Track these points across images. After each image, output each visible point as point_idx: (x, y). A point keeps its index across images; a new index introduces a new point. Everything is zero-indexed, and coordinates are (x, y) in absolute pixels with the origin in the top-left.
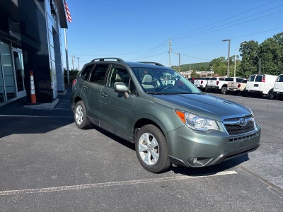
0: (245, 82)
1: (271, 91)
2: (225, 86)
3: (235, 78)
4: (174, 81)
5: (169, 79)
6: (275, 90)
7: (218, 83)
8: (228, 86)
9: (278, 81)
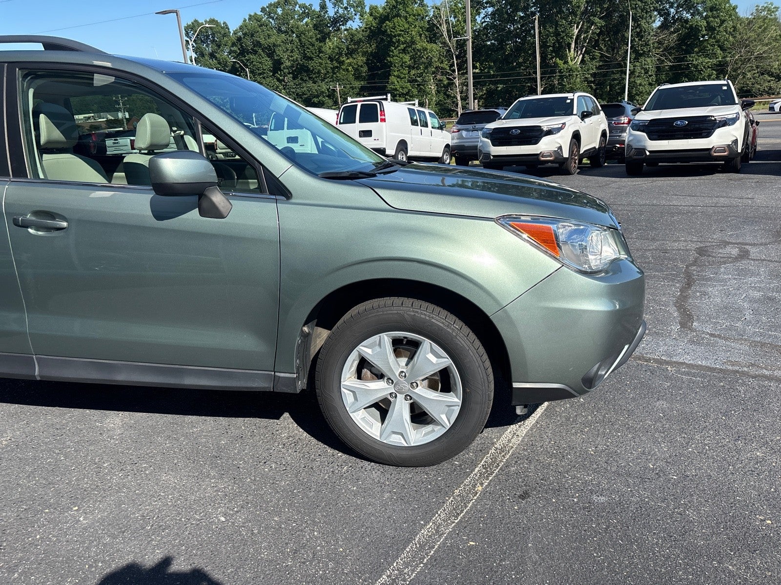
8: (218, 148)
9: (342, 121)
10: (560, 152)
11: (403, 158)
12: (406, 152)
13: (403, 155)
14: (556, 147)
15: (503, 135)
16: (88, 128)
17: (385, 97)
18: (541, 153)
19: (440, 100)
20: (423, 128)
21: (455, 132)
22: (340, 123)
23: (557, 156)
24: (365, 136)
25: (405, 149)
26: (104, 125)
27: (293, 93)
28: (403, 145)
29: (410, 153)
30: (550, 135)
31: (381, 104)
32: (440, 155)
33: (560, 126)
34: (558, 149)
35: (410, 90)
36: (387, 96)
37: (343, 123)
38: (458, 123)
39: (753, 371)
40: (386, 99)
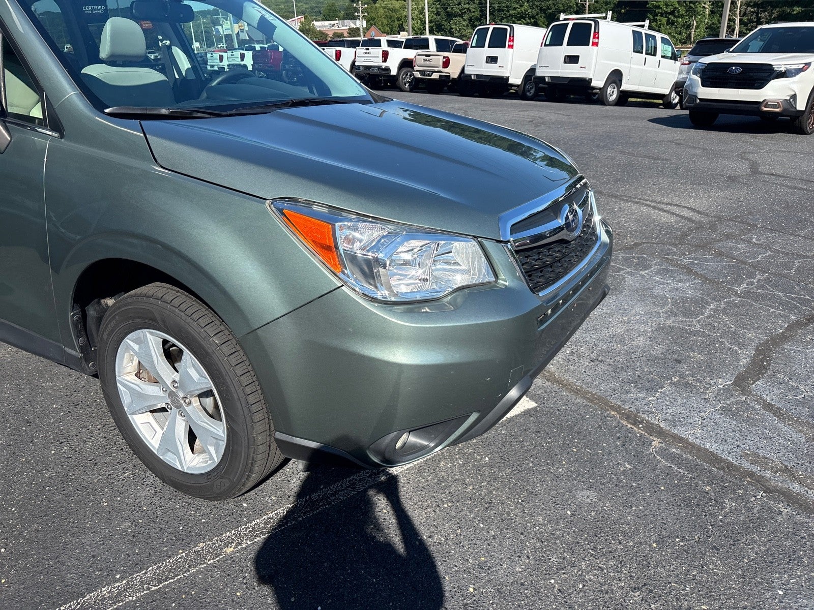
0: (462, 49)
1: (530, 75)
2: (407, 64)
3: (432, 39)
4: (249, 55)
5: (230, 48)
6: (539, 73)
7: (385, 55)
8: (416, 66)
9: (547, 43)
10: (793, 103)
11: (613, 92)
12: (619, 85)
13: (614, 88)
14: (789, 96)
15: (717, 73)
16: (331, 36)
17: (604, 15)
18: (764, 101)
19: (713, 24)
20: (648, 57)
21: (686, 64)
22: (546, 45)
23: (788, 107)
24: (570, 62)
25: (618, 82)
26: (346, 34)
27: (537, 6)
28: (616, 77)
29: (625, 87)
30: (783, 77)
31: (597, 23)
32: (667, 92)
33: (801, 66)
34: (791, 98)
35: (676, 8)
36: (607, 15)
37: (550, 45)
38: (692, 53)
39: (777, 481)
40: (605, 18)
